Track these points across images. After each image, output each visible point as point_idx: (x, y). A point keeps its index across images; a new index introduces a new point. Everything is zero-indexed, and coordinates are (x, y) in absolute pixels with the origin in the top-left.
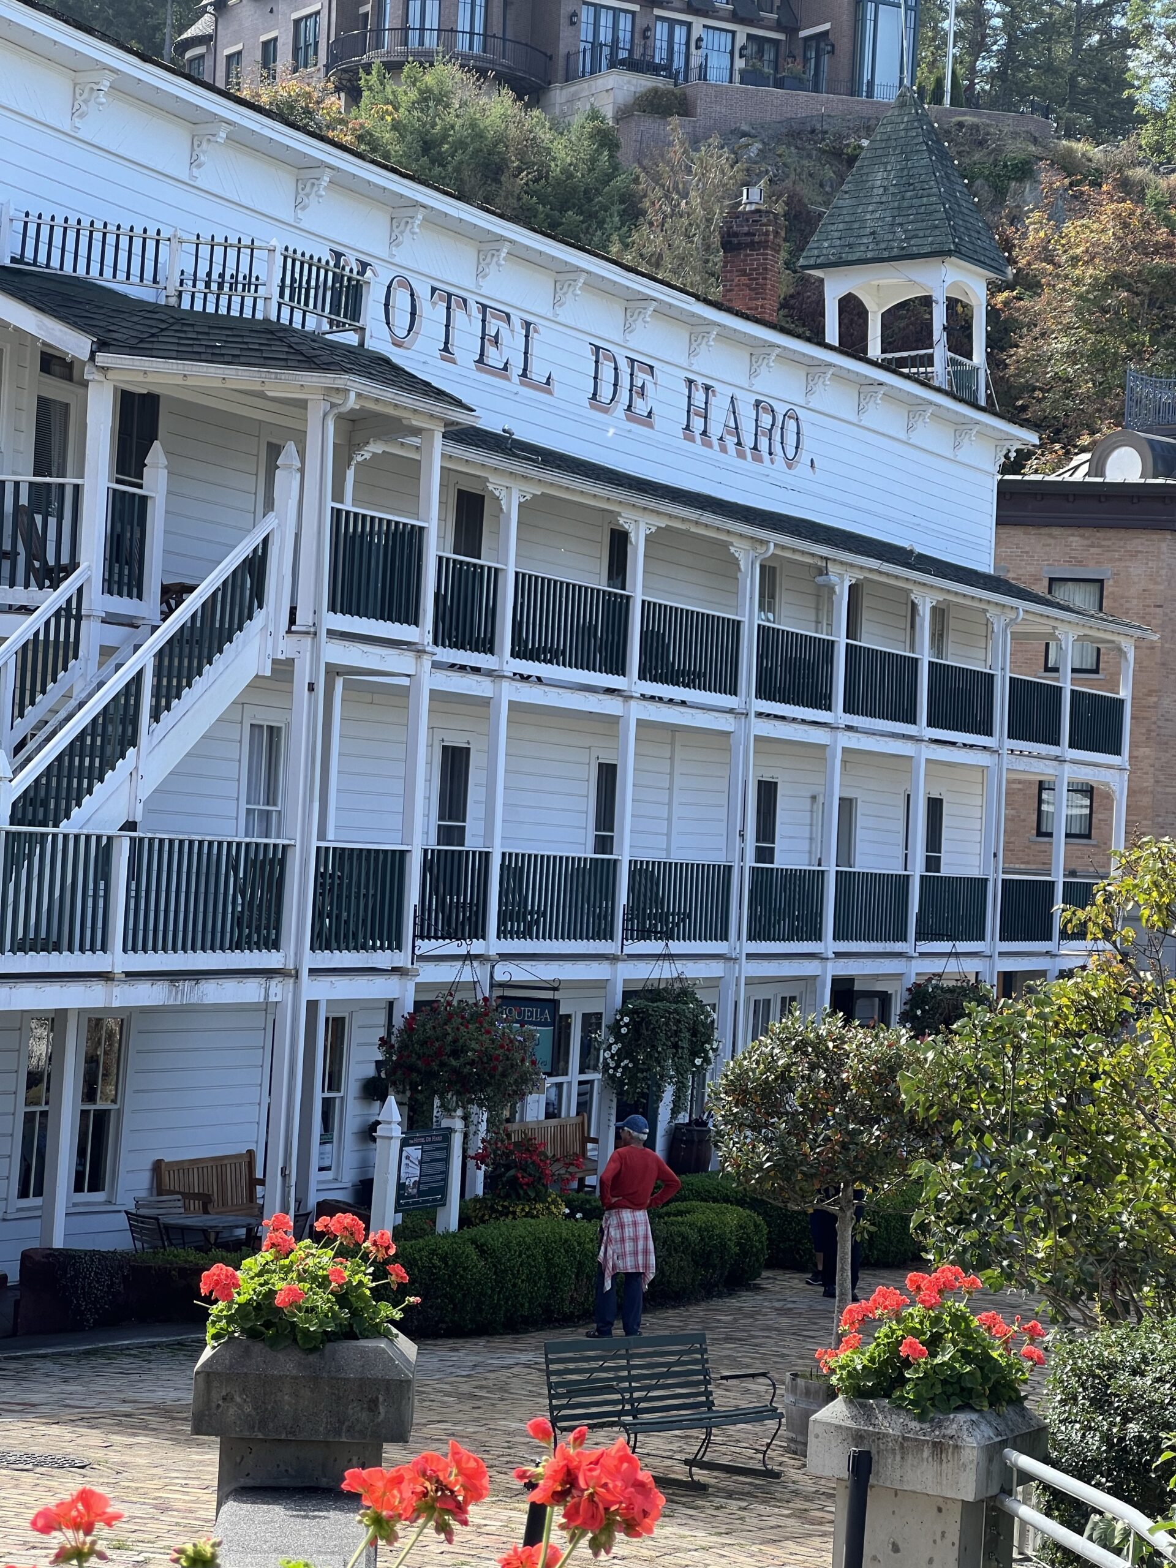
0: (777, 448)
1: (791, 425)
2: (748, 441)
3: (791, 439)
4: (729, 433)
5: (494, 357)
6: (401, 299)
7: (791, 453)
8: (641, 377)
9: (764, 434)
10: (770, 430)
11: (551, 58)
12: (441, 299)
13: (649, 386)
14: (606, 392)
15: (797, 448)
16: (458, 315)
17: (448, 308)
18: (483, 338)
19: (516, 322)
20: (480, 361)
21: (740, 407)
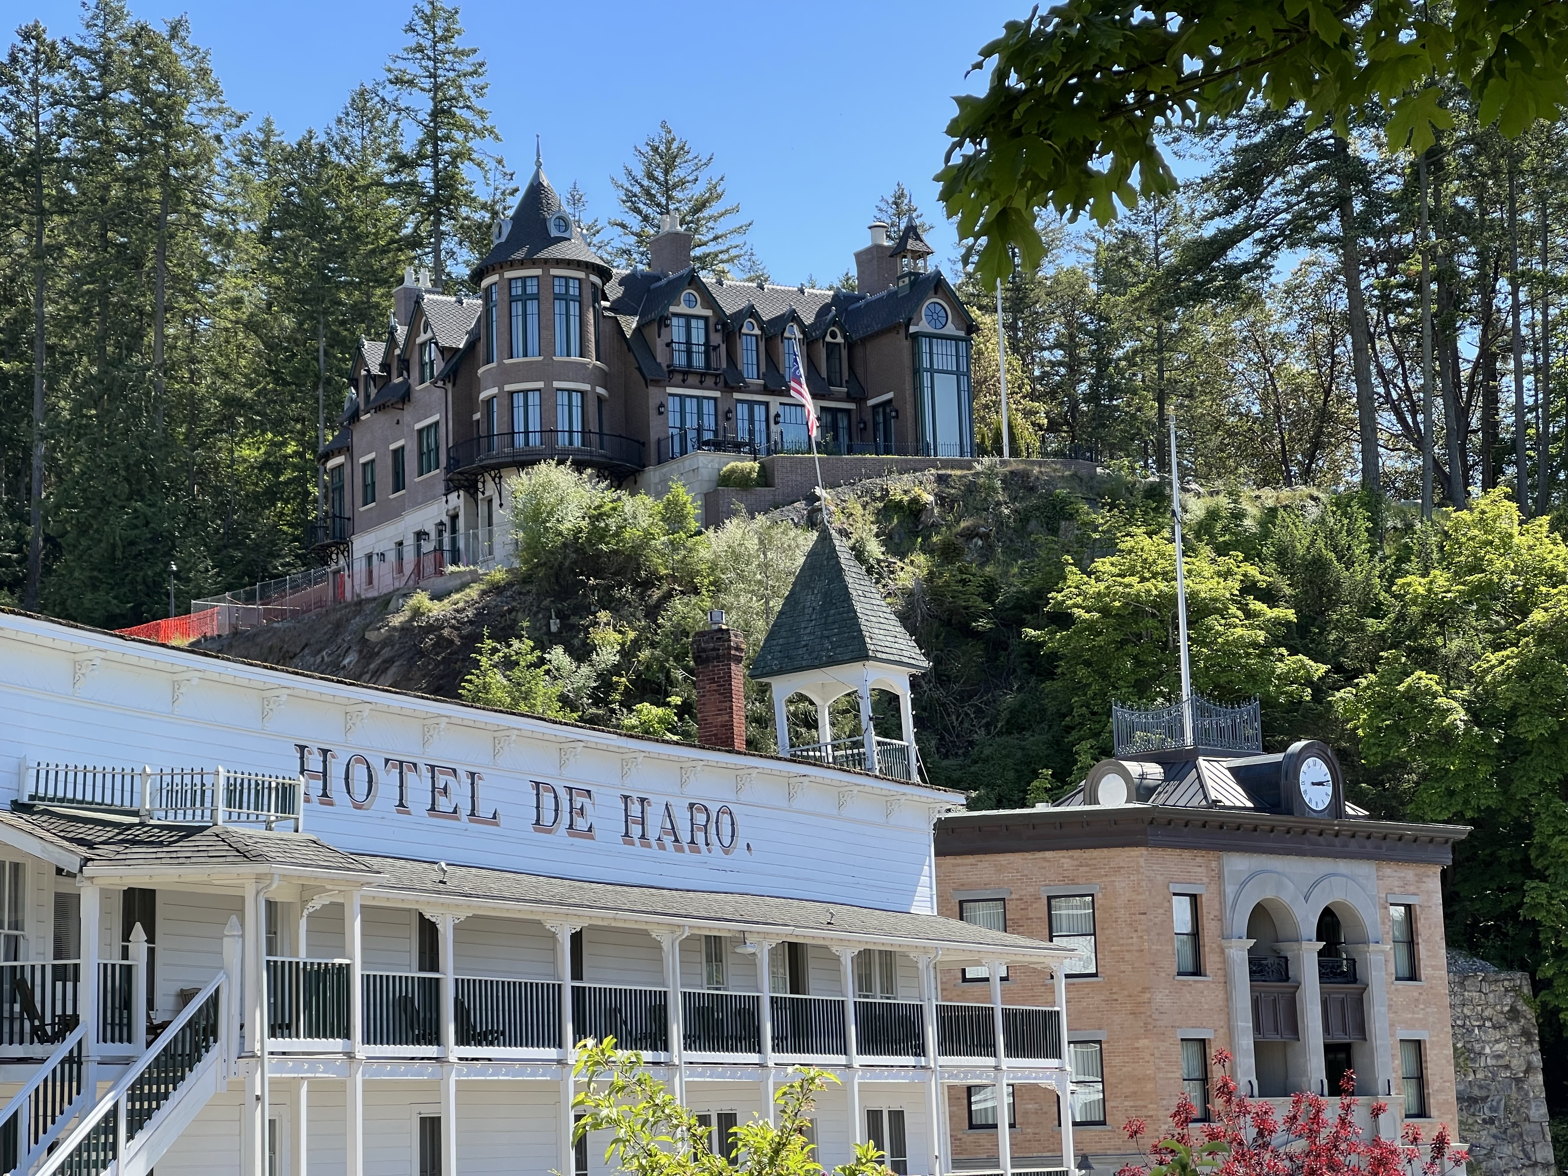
0: (713, 838)
1: (726, 819)
2: (685, 837)
3: (726, 830)
4: (666, 833)
5: (444, 804)
6: (359, 773)
7: (727, 841)
8: (578, 801)
9: (699, 830)
10: (706, 826)
11: (643, 444)
12: (394, 767)
13: (588, 808)
14: (548, 817)
15: (733, 836)
16: (410, 777)
17: (401, 773)
18: (433, 792)
19: (462, 774)
20: (433, 809)
21: (674, 811)
